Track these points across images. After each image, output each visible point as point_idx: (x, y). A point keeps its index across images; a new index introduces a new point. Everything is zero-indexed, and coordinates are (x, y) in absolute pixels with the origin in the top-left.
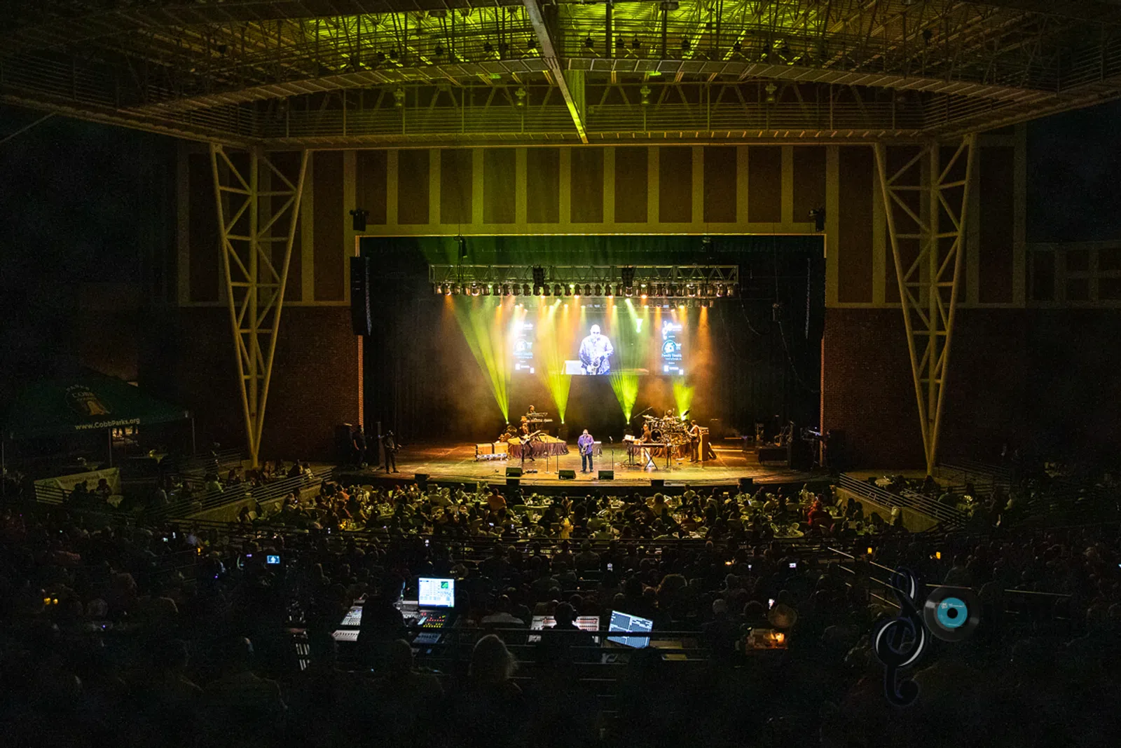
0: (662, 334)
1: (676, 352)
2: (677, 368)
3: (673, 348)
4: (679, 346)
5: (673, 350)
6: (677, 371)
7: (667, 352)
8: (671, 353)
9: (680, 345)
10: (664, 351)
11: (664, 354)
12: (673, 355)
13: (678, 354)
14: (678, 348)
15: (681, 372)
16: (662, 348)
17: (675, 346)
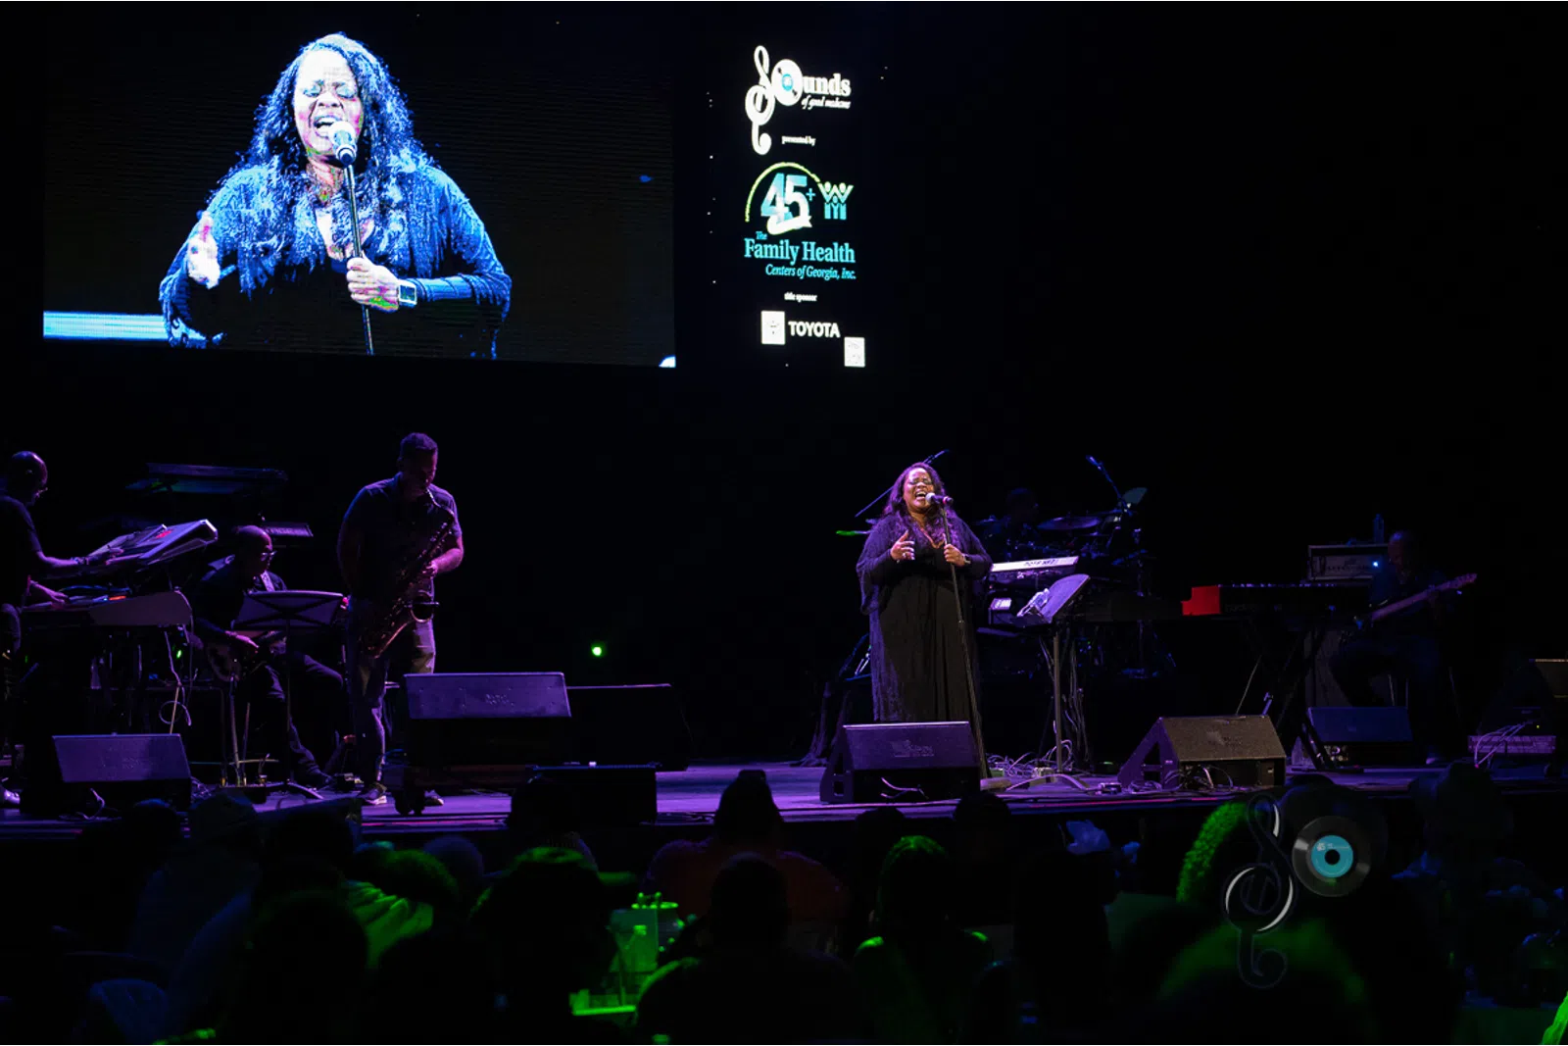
0: (748, 124)
1: (823, 231)
2: (833, 330)
3: (804, 208)
4: (837, 192)
5: (804, 220)
6: (837, 346)
7: (775, 227)
8: (795, 237)
9: (844, 190)
10: (760, 222)
11: (757, 242)
12: (809, 247)
13: (836, 245)
14: (827, 208)
15: (855, 352)
16: (748, 206)
17: (813, 197)
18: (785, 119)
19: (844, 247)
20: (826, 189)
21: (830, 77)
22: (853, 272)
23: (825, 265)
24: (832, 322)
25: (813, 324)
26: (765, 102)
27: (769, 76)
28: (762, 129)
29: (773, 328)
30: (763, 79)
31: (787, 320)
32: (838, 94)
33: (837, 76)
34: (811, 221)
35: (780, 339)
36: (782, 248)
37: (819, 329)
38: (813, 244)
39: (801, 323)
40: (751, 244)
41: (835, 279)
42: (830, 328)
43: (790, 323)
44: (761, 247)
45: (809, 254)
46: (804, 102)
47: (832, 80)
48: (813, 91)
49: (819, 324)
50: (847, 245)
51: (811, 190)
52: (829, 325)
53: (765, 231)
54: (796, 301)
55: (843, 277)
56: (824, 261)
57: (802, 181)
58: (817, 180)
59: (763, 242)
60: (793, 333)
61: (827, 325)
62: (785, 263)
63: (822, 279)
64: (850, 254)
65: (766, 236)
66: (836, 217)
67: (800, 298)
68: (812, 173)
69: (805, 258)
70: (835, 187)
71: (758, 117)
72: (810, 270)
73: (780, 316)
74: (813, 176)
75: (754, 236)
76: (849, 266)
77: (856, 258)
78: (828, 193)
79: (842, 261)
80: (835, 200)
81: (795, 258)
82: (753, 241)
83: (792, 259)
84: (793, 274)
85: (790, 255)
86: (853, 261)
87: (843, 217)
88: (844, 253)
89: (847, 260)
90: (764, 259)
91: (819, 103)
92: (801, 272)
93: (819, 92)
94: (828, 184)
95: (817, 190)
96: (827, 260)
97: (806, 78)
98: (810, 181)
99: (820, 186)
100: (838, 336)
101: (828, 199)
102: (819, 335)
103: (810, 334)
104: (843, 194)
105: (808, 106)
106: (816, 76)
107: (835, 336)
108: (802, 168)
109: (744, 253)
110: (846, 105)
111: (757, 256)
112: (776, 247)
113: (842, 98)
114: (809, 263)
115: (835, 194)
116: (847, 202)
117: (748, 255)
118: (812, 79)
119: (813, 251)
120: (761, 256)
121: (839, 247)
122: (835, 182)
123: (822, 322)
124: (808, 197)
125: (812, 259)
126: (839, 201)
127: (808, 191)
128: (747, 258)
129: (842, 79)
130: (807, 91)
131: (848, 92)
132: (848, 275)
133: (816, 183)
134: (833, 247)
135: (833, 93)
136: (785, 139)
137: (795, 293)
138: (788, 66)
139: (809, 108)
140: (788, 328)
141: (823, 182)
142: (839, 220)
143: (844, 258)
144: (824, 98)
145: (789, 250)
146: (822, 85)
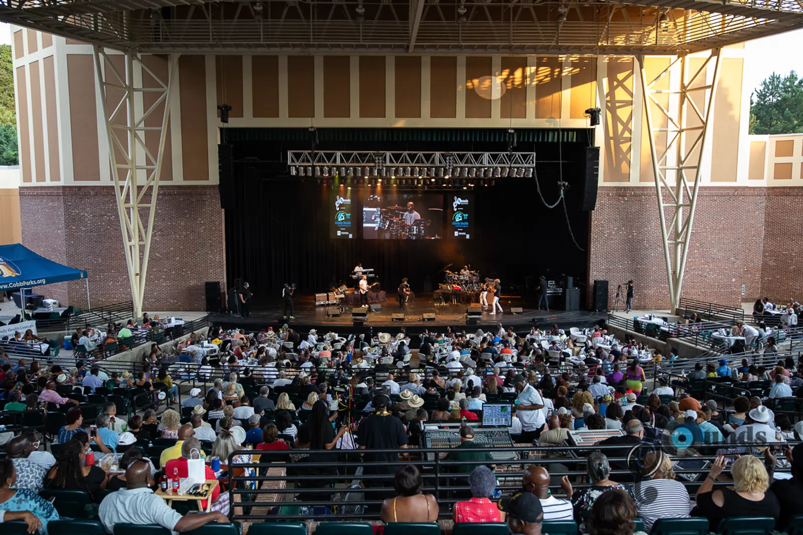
1: (464, 221)
5: (461, 219)
6: (465, 236)
7: (457, 221)
8: (460, 222)
9: (467, 215)
14: (464, 218)
15: (468, 237)
16: (453, 218)
17: (462, 216)
18: (459, 206)
20: (464, 215)
26: (456, 204)
27: (456, 200)
28: (455, 208)
29: (456, 234)
32: (466, 202)
37: (463, 234)
39: (460, 233)
46: (461, 204)
57: (461, 214)
71: (455, 206)
73: (457, 232)
74: (463, 213)
97: (462, 200)
107: (465, 234)
108: (461, 212)
110: (467, 204)
119: (462, 223)
126: (466, 217)
129: (467, 200)
130: (462, 202)
131: (468, 202)
137: (460, 229)
138: (459, 199)
140: (458, 234)
142: (466, 219)
144: (464, 203)
145: (459, 223)
146: (464, 201)
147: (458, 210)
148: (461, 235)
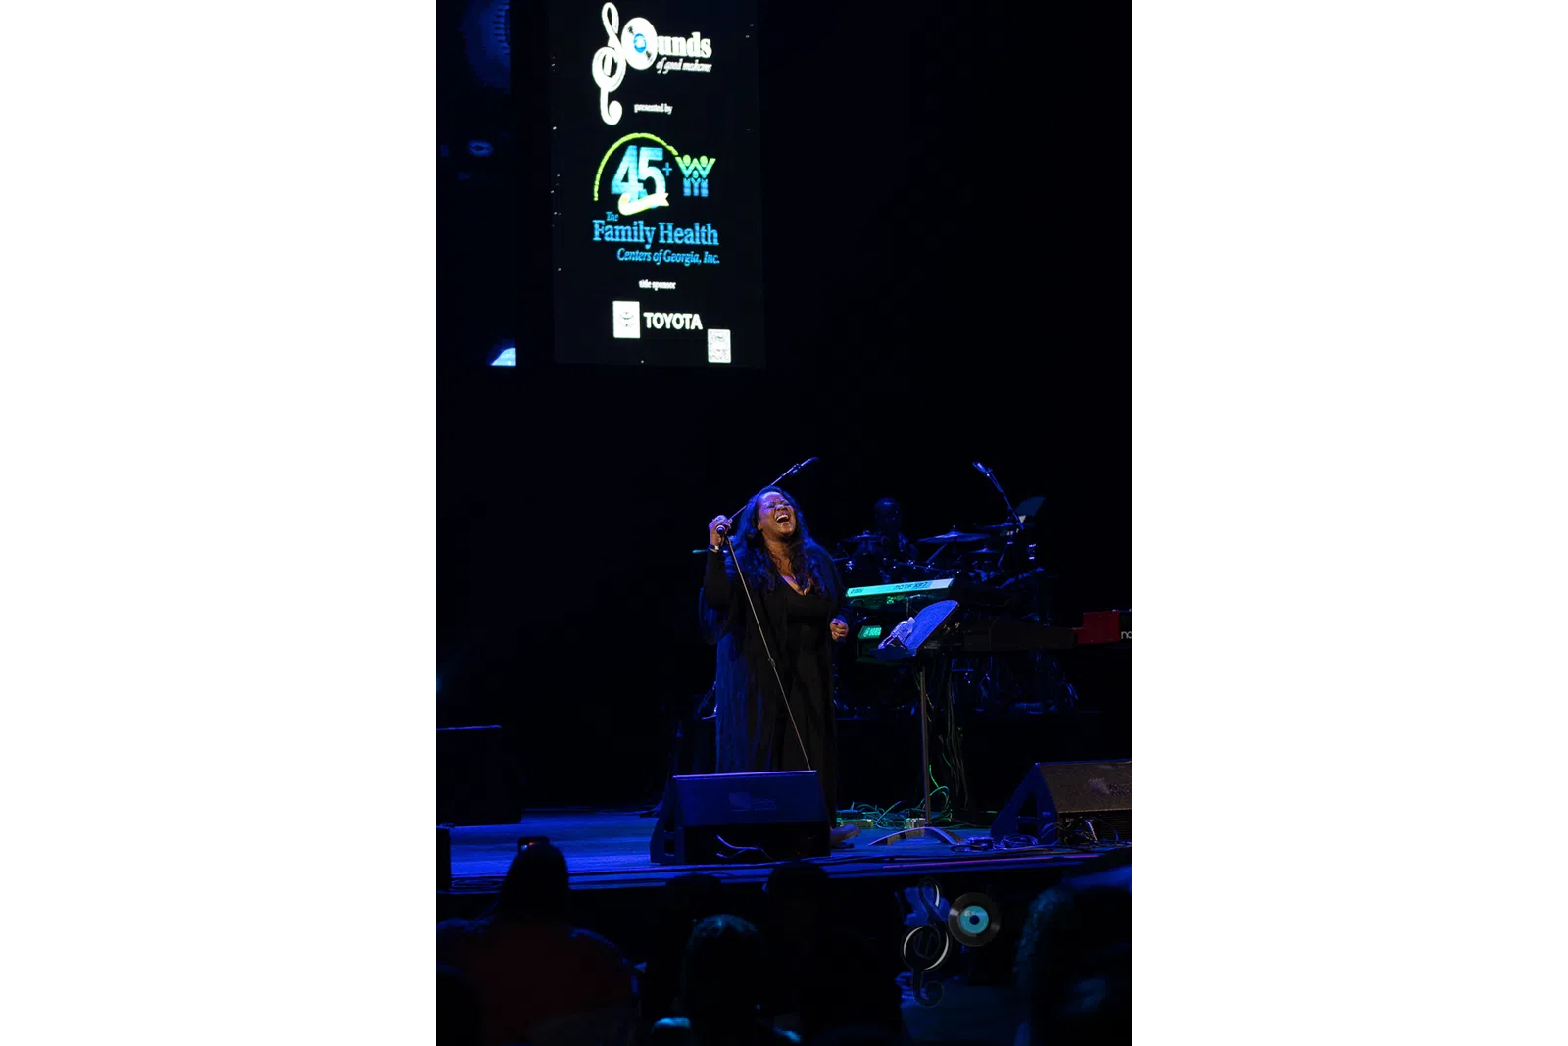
0: (597, 90)
1: (682, 209)
2: (694, 322)
3: (661, 184)
4: (697, 168)
5: (660, 198)
6: (699, 340)
7: (626, 207)
8: (650, 217)
9: (706, 164)
10: (611, 200)
11: (607, 223)
12: (666, 228)
13: (697, 224)
14: (686, 183)
15: (720, 347)
16: (597, 183)
17: (670, 172)
18: (637, 85)
19: (706, 229)
20: (685, 163)
21: (688, 36)
22: (716, 256)
23: (684, 249)
24: (693, 313)
25: (671, 314)
26: (614, 66)
27: (619, 36)
28: (612, 97)
29: (626, 320)
30: (613, 40)
31: (643, 310)
32: (698, 55)
33: (696, 35)
34: (667, 199)
35: (635, 333)
36: (635, 229)
37: (678, 321)
38: (670, 225)
39: (658, 314)
40: (600, 225)
41: (696, 264)
42: (691, 320)
43: (645, 314)
44: (610, 227)
45: (666, 237)
46: (660, 65)
47: (690, 40)
48: (669, 53)
49: (678, 315)
50: (709, 225)
51: (668, 164)
52: (690, 315)
53: (616, 210)
54: (652, 290)
55: (705, 261)
56: (684, 243)
57: (657, 154)
58: (675, 152)
59: (613, 224)
60: (649, 326)
61: (688, 316)
62: (640, 247)
63: (681, 264)
64: (712, 235)
65: (617, 215)
66: (696, 192)
67: (657, 286)
68: (669, 144)
69: (662, 241)
70: (695, 160)
71: (606, 83)
72: (668, 254)
73: (635, 306)
74: (671, 148)
75: (604, 217)
76: (712, 249)
77: (719, 239)
78: (687, 167)
79: (704, 242)
80: (695, 173)
81: (650, 240)
82: (603, 221)
83: (647, 242)
84: (649, 260)
85: (645, 237)
86: (716, 243)
87: (705, 193)
88: (706, 233)
89: (709, 243)
90: (615, 243)
91: (676, 66)
92: (657, 258)
93: (676, 53)
94: (687, 158)
95: (674, 165)
96: (687, 242)
97: (661, 38)
98: (667, 153)
99: (678, 159)
100: (700, 328)
101: (687, 173)
102: (678, 327)
103: (668, 327)
104: (704, 168)
105: (664, 69)
106: (672, 36)
107: (696, 327)
108: (658, 140)
109: (593, 236)
110: (707, 67)
111: (607, 239)
112: (628, 228)
113: (702, 60)
114: (666, 246)
115: (695, 169)
116: (709, 177)
117: (597, 239)
118: (668, 39)
119: (671, 234)
120: (612, 239)
121: (700, 228)
122: (695, 155)
123: (682, 313)
124: (664, 173)
125: (670, 241)
126: (700, 176)
127: (664, 166)
128: (597, 242)
129: (701, 39)
130: (662, 53)
131: (708, 52)
132: (711, 259)
133: (673, 157)
134: (693, 228)
135: (691, 55)
136: (638, 108)
137: (651, 280)
138: (641, 25)
139: (665, 72)
140: (643, 320)
141: (681, 155)
142: (700, 197)
143: (706, 240)
144: (681, 60)
145: (642, 233)
146: (679, 46)
147: (630, 122)
148: (668, 333)
